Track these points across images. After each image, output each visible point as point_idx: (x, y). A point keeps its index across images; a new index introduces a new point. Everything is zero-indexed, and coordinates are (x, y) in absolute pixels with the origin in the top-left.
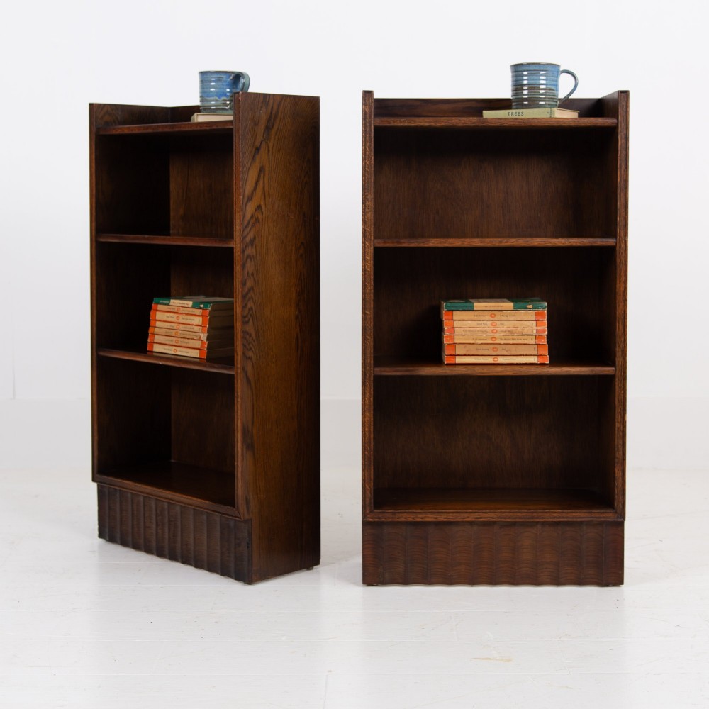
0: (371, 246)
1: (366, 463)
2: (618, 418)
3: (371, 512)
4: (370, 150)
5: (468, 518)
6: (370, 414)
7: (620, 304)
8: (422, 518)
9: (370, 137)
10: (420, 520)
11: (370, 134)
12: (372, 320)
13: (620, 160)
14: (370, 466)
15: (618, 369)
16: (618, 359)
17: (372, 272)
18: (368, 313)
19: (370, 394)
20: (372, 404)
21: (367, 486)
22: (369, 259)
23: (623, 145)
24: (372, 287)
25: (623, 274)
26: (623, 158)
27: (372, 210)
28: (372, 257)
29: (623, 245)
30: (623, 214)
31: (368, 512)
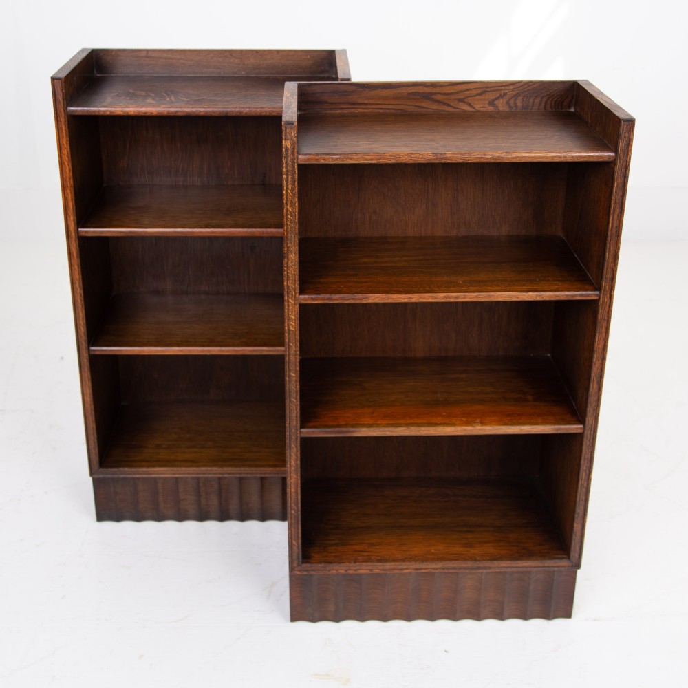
0: (296, 304)
1: (293, 521)
2: (583, 475)
3: (298, 565)
4: (294, 194)
5: (407, 569)
6: (297, 475)
7: (597, 362)
8: (355, 570)
9: (293, 178)
10: (353, 572)
11: (293, 175)
12: (298, 383)
13: (615, 203)
14: (298, 523)
15: (587, 428)
16: (589, 419)
17: (298, 333)
18: (293, 375)
19: (297, 456)
20: (299, 466)
21: (294, 542)
22: (294, 318)
23: (620, 186)
24: (298, 349)
25: (604, 330)
26: (618, 201)
27: (297, 263)
28: (297, 316)
29: (607, 300)
30: (611, 265)
31: (295, 565)
